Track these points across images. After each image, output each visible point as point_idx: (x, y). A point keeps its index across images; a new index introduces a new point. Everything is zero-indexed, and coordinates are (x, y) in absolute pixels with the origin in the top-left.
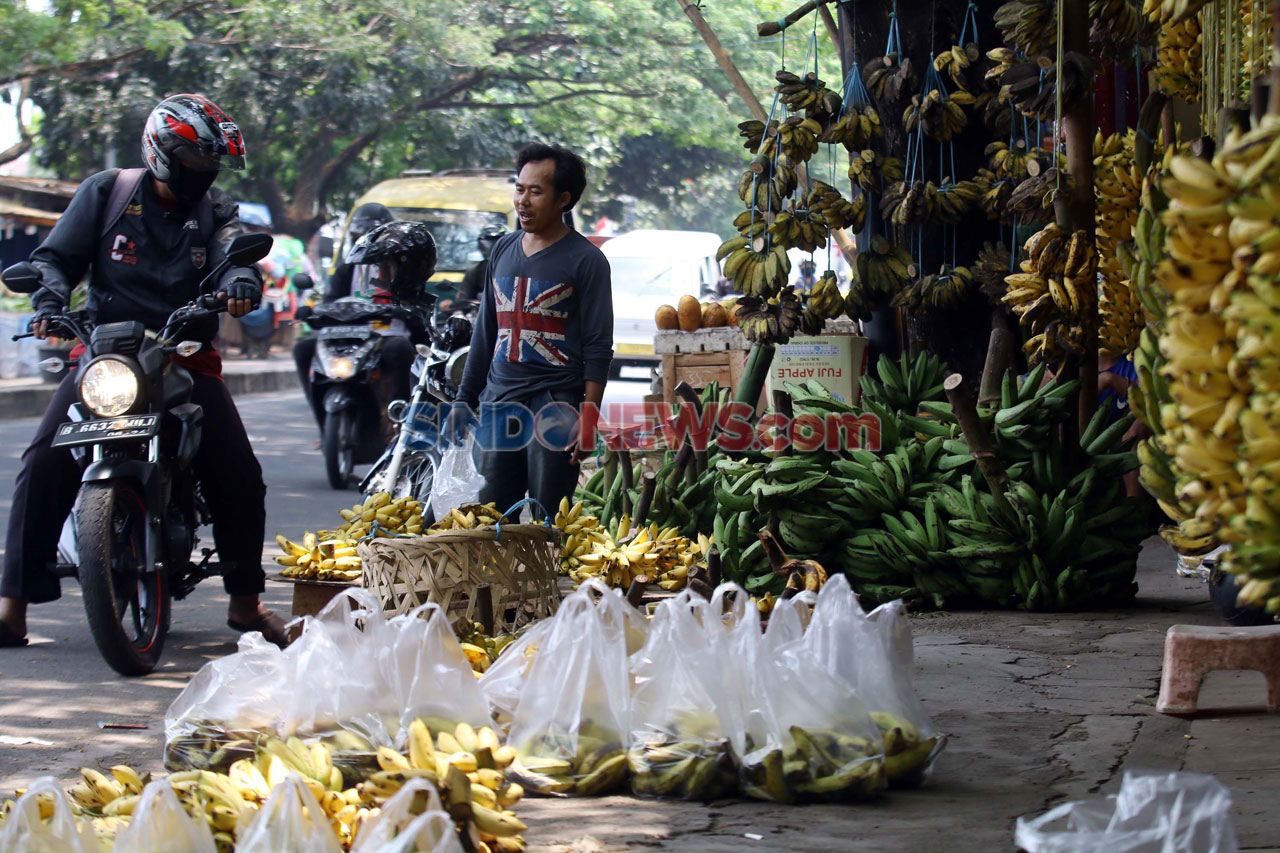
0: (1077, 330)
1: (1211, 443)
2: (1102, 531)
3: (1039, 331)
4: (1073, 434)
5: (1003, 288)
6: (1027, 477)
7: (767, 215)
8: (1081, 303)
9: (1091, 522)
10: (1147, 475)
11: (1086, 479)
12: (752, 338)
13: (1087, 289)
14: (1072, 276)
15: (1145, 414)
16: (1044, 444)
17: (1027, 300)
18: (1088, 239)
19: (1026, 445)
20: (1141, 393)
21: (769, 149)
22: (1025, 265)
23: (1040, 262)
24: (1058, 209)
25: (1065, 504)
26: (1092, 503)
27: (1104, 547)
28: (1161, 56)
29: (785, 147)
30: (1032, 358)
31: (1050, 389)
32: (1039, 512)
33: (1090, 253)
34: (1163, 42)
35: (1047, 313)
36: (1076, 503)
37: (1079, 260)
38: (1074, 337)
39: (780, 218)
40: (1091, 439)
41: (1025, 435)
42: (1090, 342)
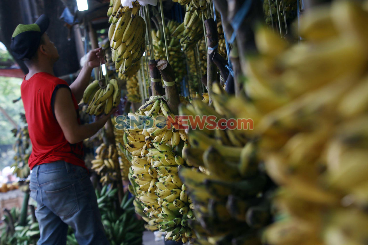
0: (115, 174)
1: (148, 194)
2: (131, 231)
3: (104, 175)
4: (118, 204)
5: (92, 165)
6: (107, 218)
7: (22, 155)
8: (115, 166)
9: (128, 229)
10: (137, 210)
11: (124, 217)
12: (23, 191)
13: (116, 161)
14: (111, 158)
15: (134, 192)
16: (111, 208)
17: (99, 167)
18: (114, 147)
19: (105, 209)
20: (132, 186)
21: (20, 136)
22: (97, 157)
23: (101, 156)
24: (104, 140)
25: (119, 225)
26: (127, 223)
27: (132, 235)
28: (128, 91)
29: (24, 135)
30: (103, 184)
31: (110, 192)
32: (112, 228)
33: (115, 151)
34: (128, 87)
35: (105, 170)
36: (122, 224)
37: (112, 153)
38: (115, 176)
39: (26, 156)
40: (124, 205)
41: (105, 206)
42: (119, 177)
